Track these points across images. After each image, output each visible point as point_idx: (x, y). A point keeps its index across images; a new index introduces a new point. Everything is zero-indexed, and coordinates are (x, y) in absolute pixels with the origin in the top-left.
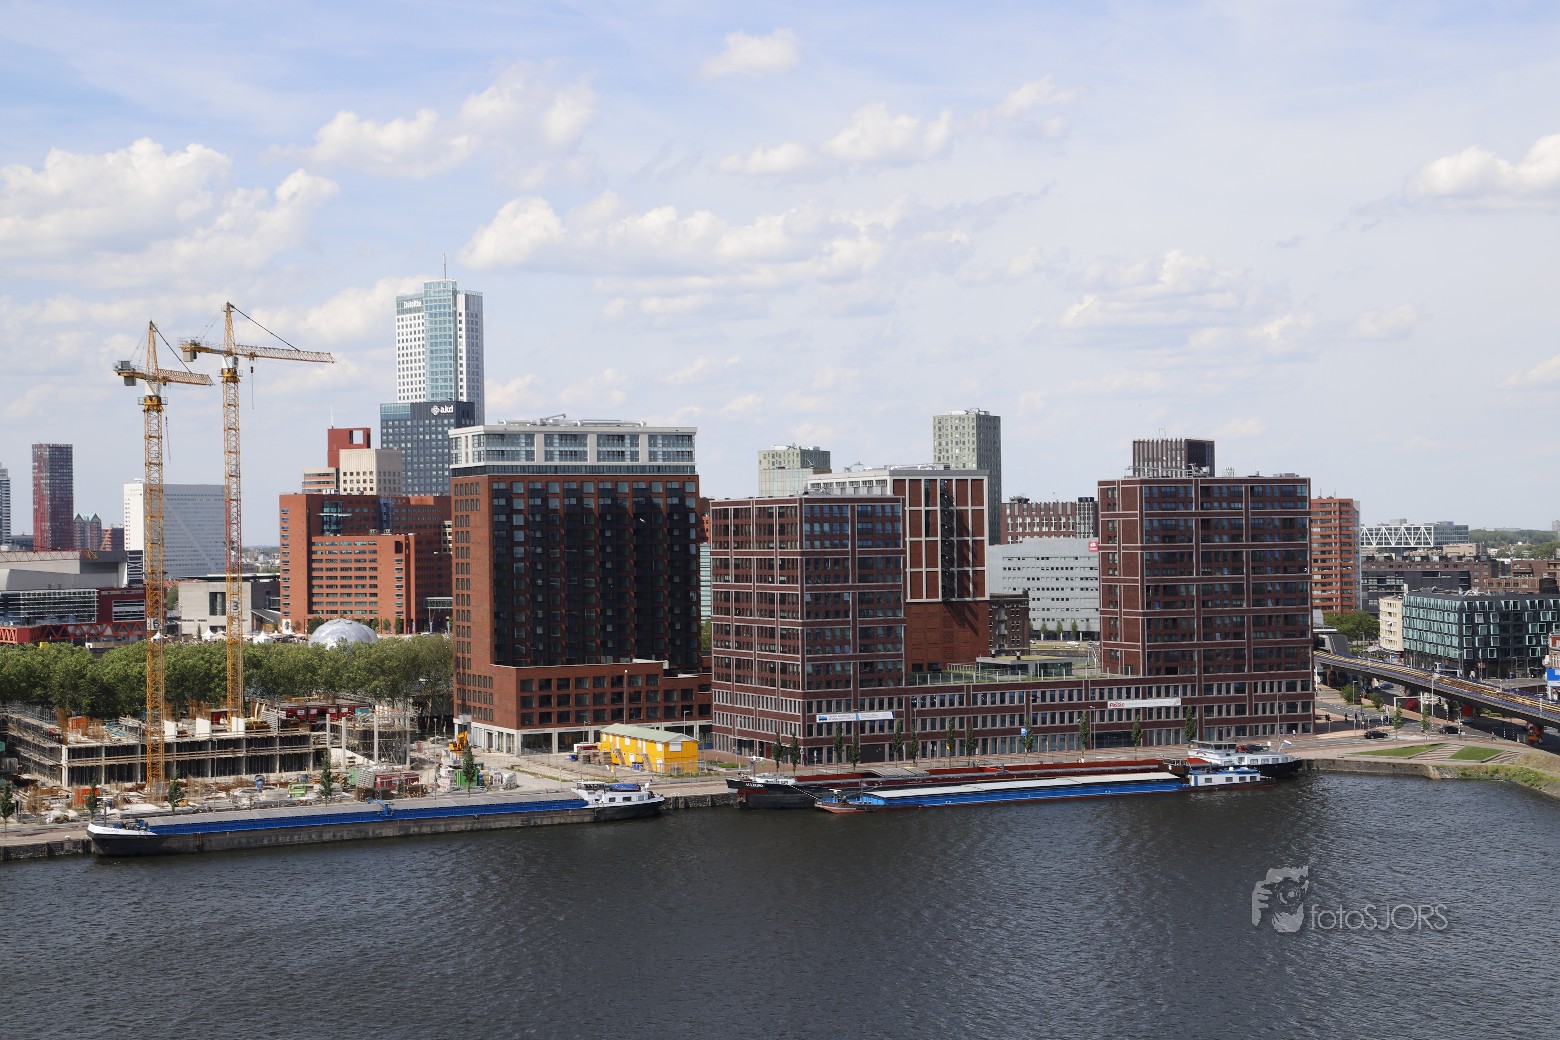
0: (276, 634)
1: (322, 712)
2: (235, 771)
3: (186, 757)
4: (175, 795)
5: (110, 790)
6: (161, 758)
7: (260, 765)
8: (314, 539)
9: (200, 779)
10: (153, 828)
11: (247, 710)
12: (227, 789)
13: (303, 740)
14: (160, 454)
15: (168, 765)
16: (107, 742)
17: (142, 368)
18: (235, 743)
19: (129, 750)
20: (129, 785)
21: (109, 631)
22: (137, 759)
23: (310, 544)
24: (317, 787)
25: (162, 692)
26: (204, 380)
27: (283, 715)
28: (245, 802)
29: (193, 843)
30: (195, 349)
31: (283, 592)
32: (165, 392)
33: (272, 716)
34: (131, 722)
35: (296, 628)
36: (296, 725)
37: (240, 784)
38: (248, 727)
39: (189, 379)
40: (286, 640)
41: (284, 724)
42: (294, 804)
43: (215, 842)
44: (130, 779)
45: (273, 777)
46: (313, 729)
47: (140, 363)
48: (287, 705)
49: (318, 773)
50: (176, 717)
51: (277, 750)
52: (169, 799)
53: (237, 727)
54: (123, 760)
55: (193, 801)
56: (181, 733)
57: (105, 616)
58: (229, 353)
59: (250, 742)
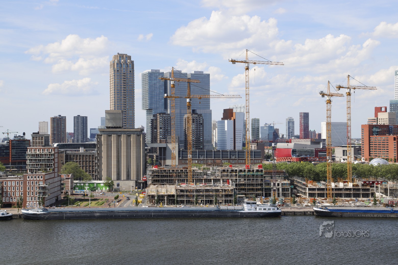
0: (360, 161)
1: (373, 183)
2: (350, 197)
3: (337, 192)
4: (334, 202)
5: (319, 199)
6: (331, 192)
7: (357, 196)
8: (371, 136)
9: (341, 198)
10: (329, 210)
11: (353, 181)
12: (348, 201)
13: (368, 190)
14: (330, 115)
15: (333, 194)
16: (317, 187)
17: (326, 93)
18: (350, 189)
19: (323, 189)
20: (323, 198)
21: (318, 159)
22: (325, 192)
23: (370, 138)
24: (372, 202)
25: (331, 175)
26: (342, 95)
27: (362, 183)
28: (353, 205)
29: (339, 214)
30: (340, 87)
31: (362, 150)
32: (332, 99)
33: (360, 183)
34: (323, 182)
35: (366, 160)
36: (366, 186)
37: (351, 200)
38: (353, 186)
39: (337, 95)
40: (363, 163)
41: (363, 185)
42: (365, 206)
43: (345, 215)
44: (323, 197)
45: (360, 199)
46: (371, 187)
47: (326, 92)
48: (363, 180)
49: (372, 199)
50: (335, 182)
51: (361, 192)
52: (333, 202)
53: (350, 185)
54: (322, 192)
55: (339, 204)
56: (336, 186)
57: (317, 155)
58: (348, 88)
59: (354, 189)
